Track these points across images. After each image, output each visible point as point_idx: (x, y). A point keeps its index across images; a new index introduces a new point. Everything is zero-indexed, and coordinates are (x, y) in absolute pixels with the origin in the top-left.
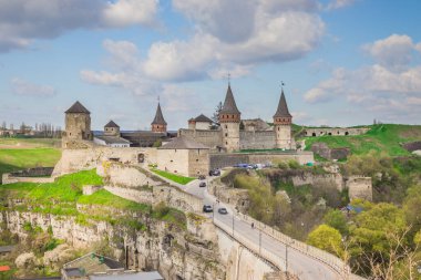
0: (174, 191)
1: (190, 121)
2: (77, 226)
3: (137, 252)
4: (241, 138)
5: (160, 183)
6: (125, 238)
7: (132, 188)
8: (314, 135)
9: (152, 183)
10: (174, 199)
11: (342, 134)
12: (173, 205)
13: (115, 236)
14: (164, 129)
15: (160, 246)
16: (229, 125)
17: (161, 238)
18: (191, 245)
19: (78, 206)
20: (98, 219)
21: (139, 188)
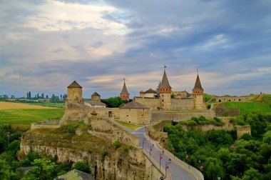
0: (124, 134)
1: (141, 93)
2: (71, 154)
3: (104, 169)
4: (172, 103)
5: (117, 129)
6: (97, 161)
7: (103, 131)
8: (220, 101)
9: (113, 129)
10: (125, 138)
11: (237, 100)
12: (124, 141)
13: (93, 160)
14: (128, 97)
15: (116, 166)
16: (164, 94)
17: (116, 161)
18: (131, 165)
19: (73, 142)
20: (83, 150)
21: (106, 132)
